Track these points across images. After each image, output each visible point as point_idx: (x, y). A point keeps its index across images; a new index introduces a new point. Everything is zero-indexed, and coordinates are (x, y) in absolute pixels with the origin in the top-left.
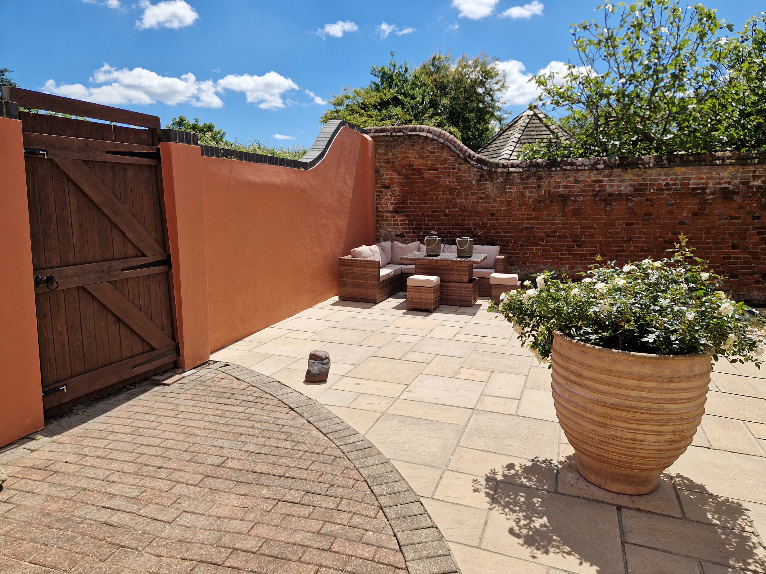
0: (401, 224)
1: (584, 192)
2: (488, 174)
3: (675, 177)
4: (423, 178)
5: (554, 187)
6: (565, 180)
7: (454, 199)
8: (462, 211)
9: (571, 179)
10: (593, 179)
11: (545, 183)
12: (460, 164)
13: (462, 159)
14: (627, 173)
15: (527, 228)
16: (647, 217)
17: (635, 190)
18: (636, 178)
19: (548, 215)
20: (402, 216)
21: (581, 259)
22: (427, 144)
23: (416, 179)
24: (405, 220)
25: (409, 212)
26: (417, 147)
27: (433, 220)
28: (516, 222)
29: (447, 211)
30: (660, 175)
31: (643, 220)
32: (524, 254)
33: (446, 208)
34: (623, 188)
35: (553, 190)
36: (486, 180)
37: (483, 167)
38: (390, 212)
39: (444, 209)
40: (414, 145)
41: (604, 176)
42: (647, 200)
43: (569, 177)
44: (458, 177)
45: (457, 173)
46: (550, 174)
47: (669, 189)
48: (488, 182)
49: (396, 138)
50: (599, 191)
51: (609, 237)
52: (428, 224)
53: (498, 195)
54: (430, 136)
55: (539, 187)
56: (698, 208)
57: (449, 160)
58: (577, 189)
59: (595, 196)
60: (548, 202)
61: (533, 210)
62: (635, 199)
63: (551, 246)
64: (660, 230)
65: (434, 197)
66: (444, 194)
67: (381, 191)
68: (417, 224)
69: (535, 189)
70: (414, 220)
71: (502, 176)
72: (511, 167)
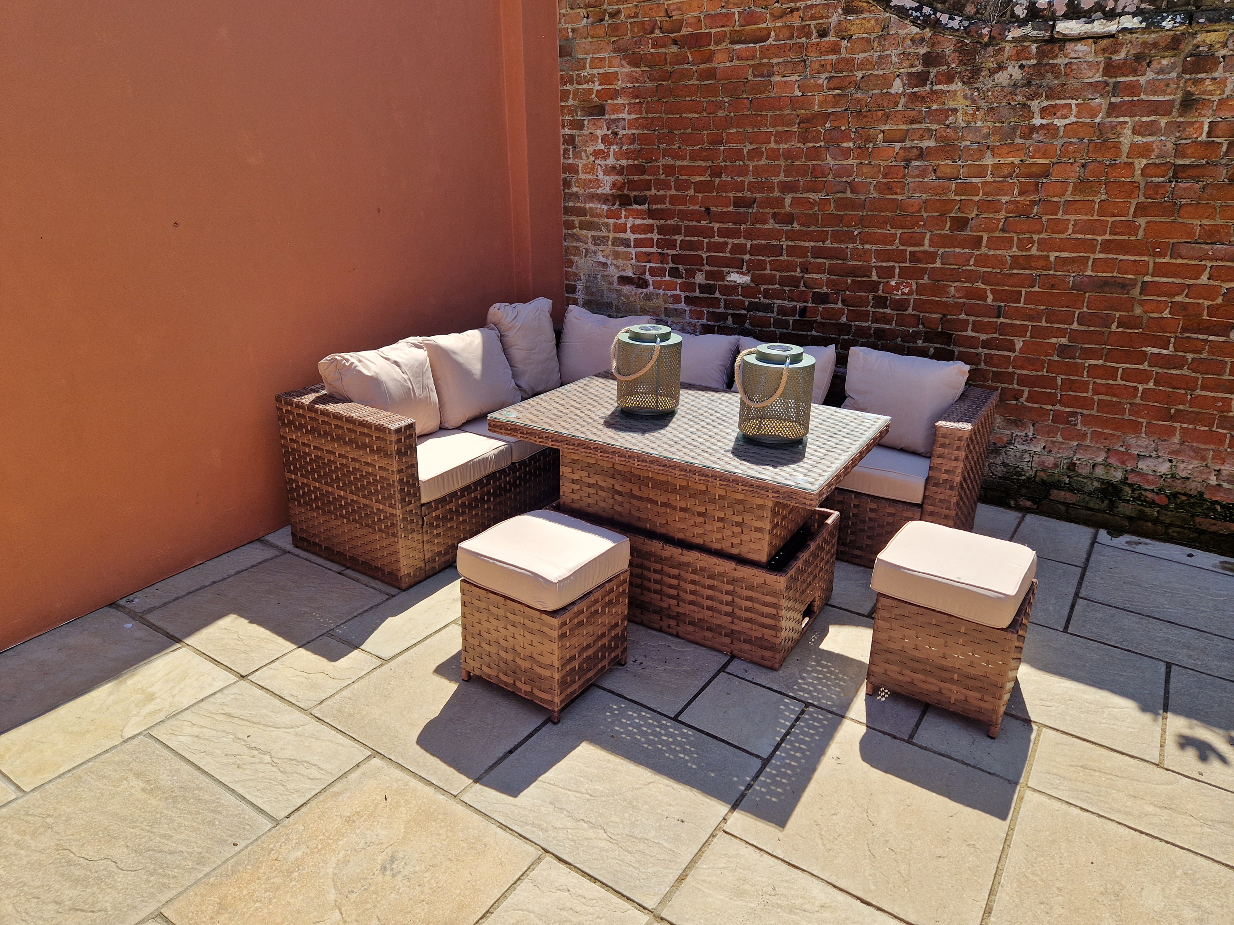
2: (961, 49)
4: (711, 74)
7: (815, 154)
8: (841, 204)
11: (1220, 84)
15: (1105, 284)
19: (1211, 235)
20: (638, 215)
23: (688, 75)
24: (649, 229)
25: (661, 200)
27: (735, 234)
28: (1053, 256)
29: (788, 201)
32: (1069, 385)
33: (787, 188)
36: (949, 78)
37: (944, 18)
38: (604, 199)
39: (777, 194)
44: (836, 67)
45: (835, 50)
48: (957, 86)
52: (721, 247)
53: (993, 141)
60: (1222, 175)
61: (1141, 210)
65: (747, 148)
66: (781, 137)
67: (579, 125)
68: (685, 245)
69: (1168, 113)
70: (676, 230)
71: (1018, 57)
72: (1067, 17)
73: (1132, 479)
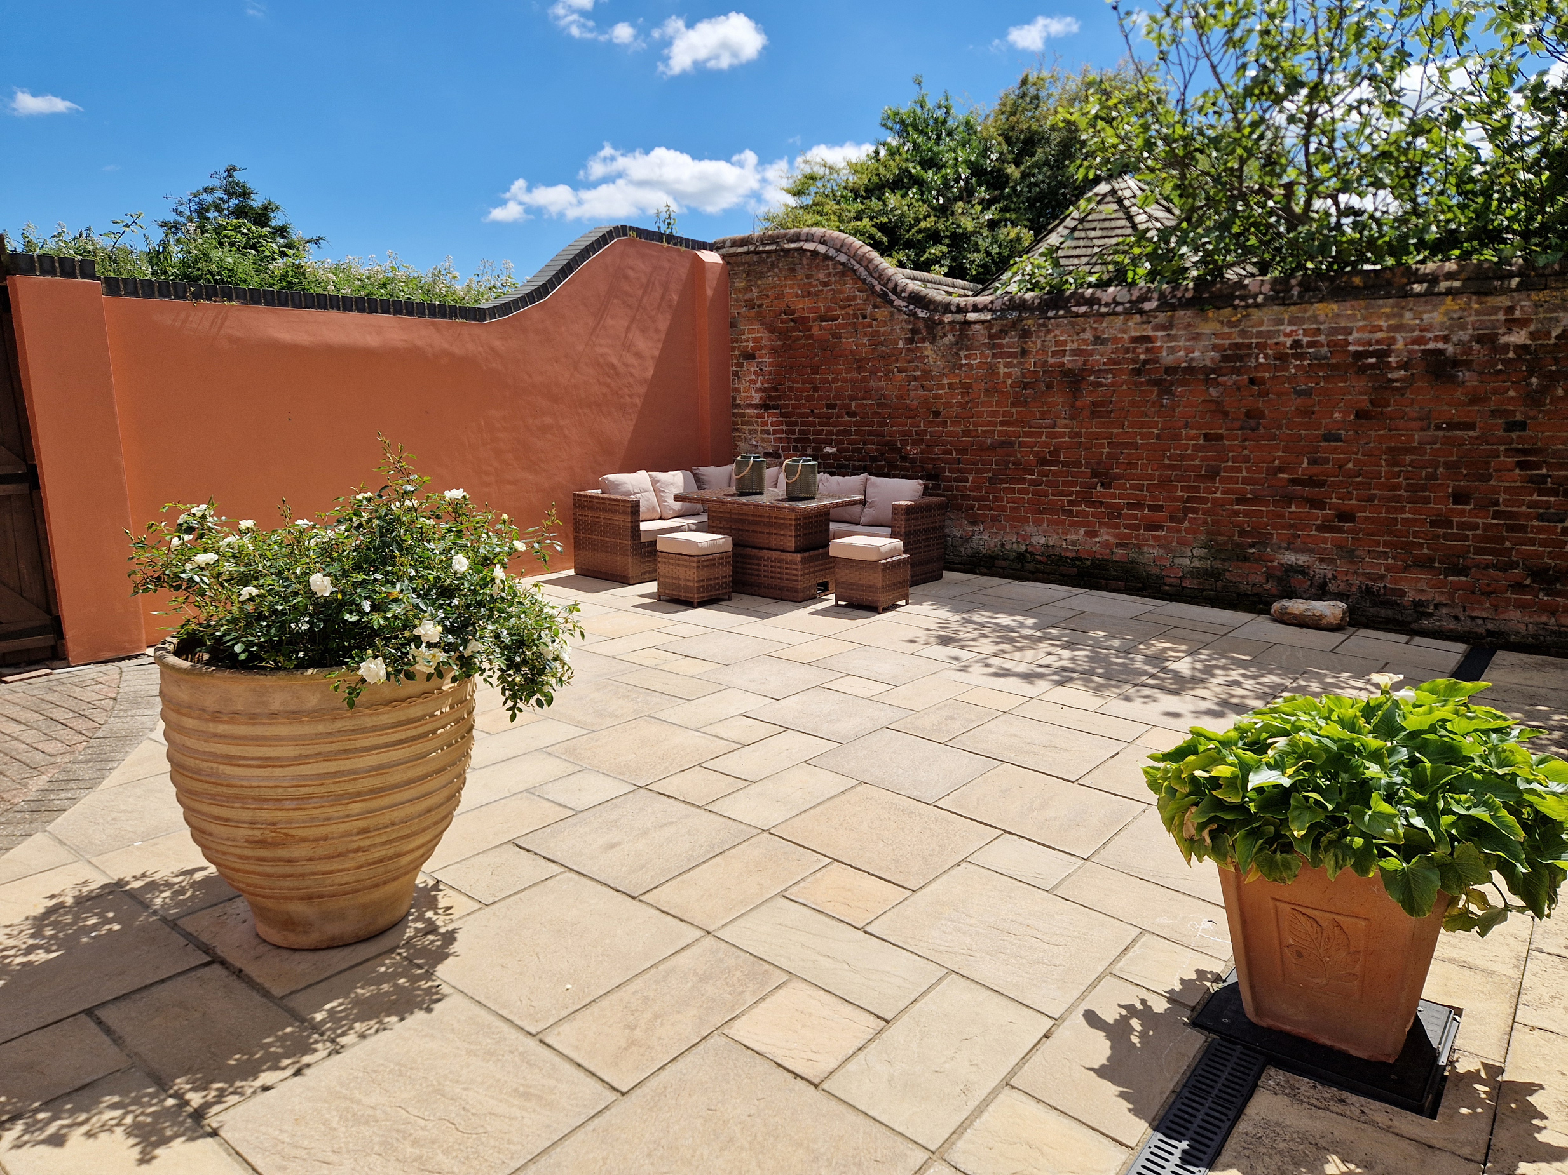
0: (775, 432)
1: (1115, 364)
2: (927, 326)
3: (1314, 326)
4: (810, 337)
5: (1054, 353)
6: (1075, 337)
7: (864, 379)
8: (879, 405)
9: (1088, 335)
10: (1133, 334)
11: (1035, 344)
12: (875, 307)
13: (879, 295)
14: (1206, 320)
15: (1002, 444)
16: (1252, 422)
17: (1225, 358)
18: (1226, 330)
19: (1043, 416)
20: (774, 415)
21: (1111, 516)
22: (817, 267)
23: (799, 339)
24: (781, 423)
25: (787, 406)
26: (801, 274)
27: (827, 424)
28: (980, 429)
29: (853, 405)
30: (1280, 322)
31: (1242, 428)
32: (996, 499)
33: (852, 398)
34: (1197, 354)
35: (1051, 360)
36: (923, 340)
37: (919, 311)
38: (755, 406)
39: (847, 401)
40: (793, 270)
41: (1156, 328)
42: (1252, 381)
43: (1084, 330)
44: (871, 334)
45: (870, 326)
46: (1044, 325)
47: (1301, 356)
48: (927, 344)
49: (764, 255)
50: (1145, 362)
51: (1169, 467)
52: (820, 432)
53: (946, 371)
54: (822, 249)
55: (1024, 352)
56: (1372, 402)
57: (855, 298)
58: (1099, 358)
59: (1138, 372)
60: (1043, 386)
61: (1013, 404)
62: (1225, 378)
63: (1049, 484)
64: (1280, 454)
65: (831, 377)
66: (848, 371)
67: (741, 365)
68: (801, 432)
69: (1016, 357)
70: (796, 423)
71: (952, 331)
72: (973, 311)
73: (1030, 549)
